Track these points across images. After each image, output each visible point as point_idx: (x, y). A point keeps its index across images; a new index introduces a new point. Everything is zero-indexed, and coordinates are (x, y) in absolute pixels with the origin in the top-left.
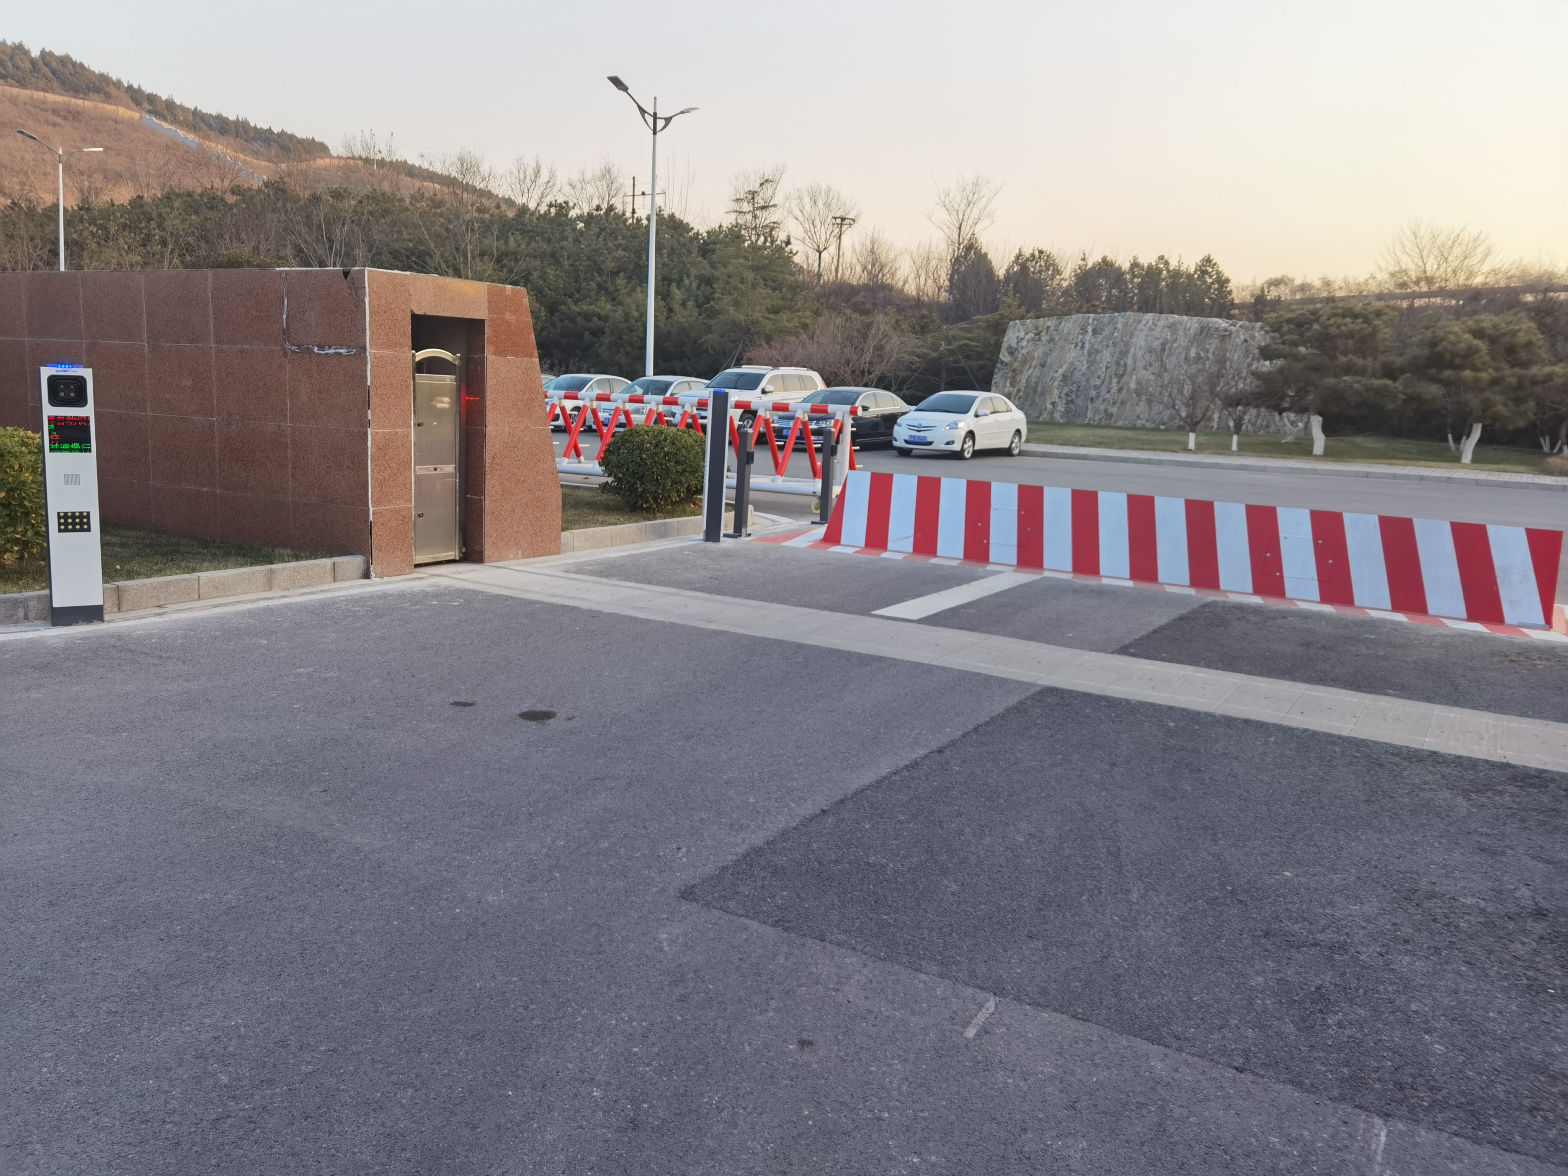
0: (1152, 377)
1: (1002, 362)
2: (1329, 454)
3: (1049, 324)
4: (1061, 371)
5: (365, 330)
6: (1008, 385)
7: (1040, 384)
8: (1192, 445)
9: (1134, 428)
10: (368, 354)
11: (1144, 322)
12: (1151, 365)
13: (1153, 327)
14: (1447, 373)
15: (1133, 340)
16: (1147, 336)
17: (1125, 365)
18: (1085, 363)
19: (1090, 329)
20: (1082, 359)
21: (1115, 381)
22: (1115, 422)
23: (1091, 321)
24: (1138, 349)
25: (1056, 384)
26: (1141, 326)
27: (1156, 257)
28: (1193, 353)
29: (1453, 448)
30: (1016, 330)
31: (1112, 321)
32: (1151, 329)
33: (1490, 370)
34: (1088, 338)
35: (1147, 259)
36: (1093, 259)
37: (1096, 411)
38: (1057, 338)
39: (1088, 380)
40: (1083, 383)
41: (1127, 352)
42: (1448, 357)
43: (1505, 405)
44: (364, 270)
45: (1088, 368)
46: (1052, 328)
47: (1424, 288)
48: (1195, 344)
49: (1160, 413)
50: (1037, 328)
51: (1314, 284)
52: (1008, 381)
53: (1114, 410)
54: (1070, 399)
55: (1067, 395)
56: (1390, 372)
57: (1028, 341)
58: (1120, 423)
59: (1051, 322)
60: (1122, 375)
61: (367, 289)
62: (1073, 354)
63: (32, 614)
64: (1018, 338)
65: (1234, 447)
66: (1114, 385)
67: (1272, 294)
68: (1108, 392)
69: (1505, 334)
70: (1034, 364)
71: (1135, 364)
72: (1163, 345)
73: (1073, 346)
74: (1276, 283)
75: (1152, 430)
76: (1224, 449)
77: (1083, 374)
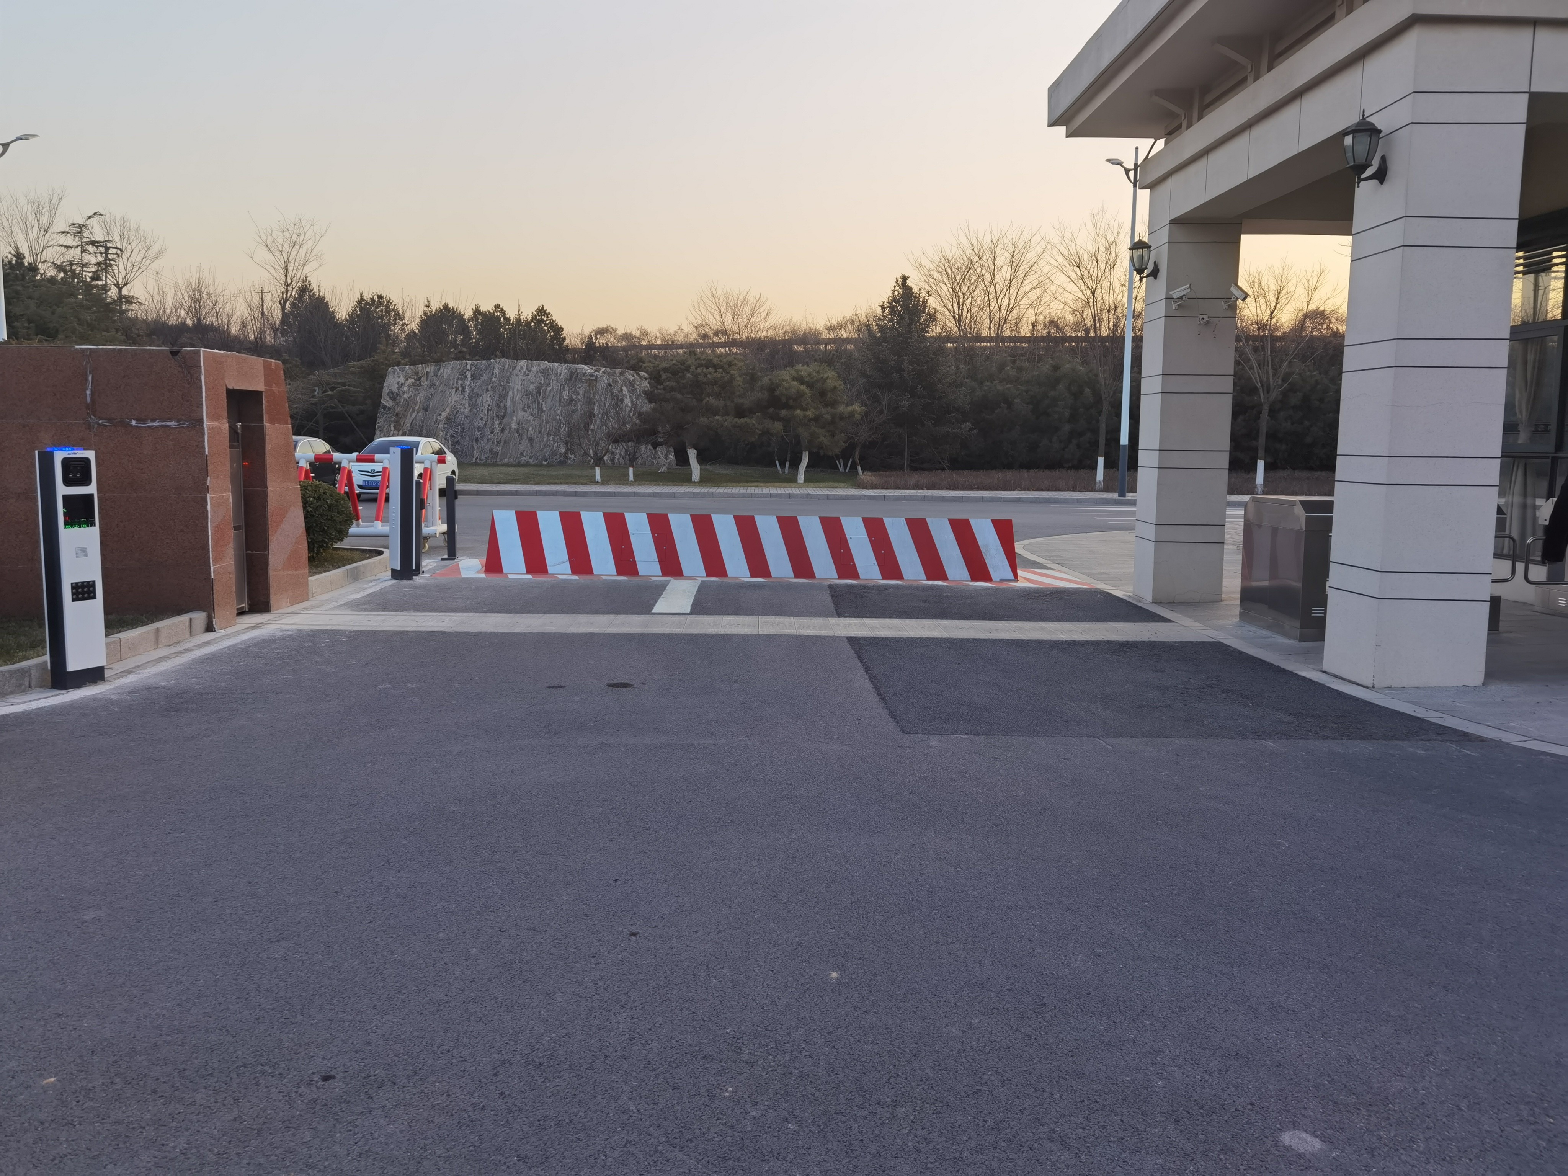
0: (531, 418)
1: (385, 407)
2: (705, 480)
3: (428, 369)
4: (444, 414)
5: (202, 404)
6: (393, 428)
7: (425, 427)
8: (598, 477)
9: (519, 465)
10: (205, 426)
11: (518, 368)
12: (529, 407)
13: (527, 372)
14: (784, 413)
15: (511, 384)
16: (523, 380)
17: (505, 407)
18: (467, 406)
19: (469, 374)
20: (464, 402)
21: (497, 422)
22: (501, 460)
23: (469, 367)
24: (516, 392)
25: (441, 426)
26: (516, 372)
27: (493, 306)
28: (565, 394)
29: (781, 472)
30: (396, 376)
31: (488, 367)
32: (526, 375)
33: (813, 410)
34: (468, 383)
35: (487, 307)
36: (435, 306)
37: (482, 451)
38: (437, 383)
39: (471, 422)
40: (467, 425)
41: (506, 395)
42: (784, 400)
43: (825, 436)
44: (199, 351)
45: (470, 411)
46: (432, 374)
47: (723, 339)
48: (567, 388)
49: (542, 450)
50: (417, 374)
51: (633, 333)
52: (392, 425)
53: (499, 449)
54: (455, 440)
55: (452, 436)
56: (740, 413)
57: (409, 386)
58: (506, 461)
59: (430, 368)
60: (503, 417)
61: (203, 368)
62: (455, 398)
63: (33, 683)
64: (398, 383)
65: (631, 478)
66: (496, 425)
67: (601, 341)
68: (492, 433)
69: (817, 381)
70: (417, 408)
71: (514, 406)
72: (538, 389)
73: (454, 390)
74: (602, 332)
75: (536, 465)
76: (623, 479)
77: (466, 417)
